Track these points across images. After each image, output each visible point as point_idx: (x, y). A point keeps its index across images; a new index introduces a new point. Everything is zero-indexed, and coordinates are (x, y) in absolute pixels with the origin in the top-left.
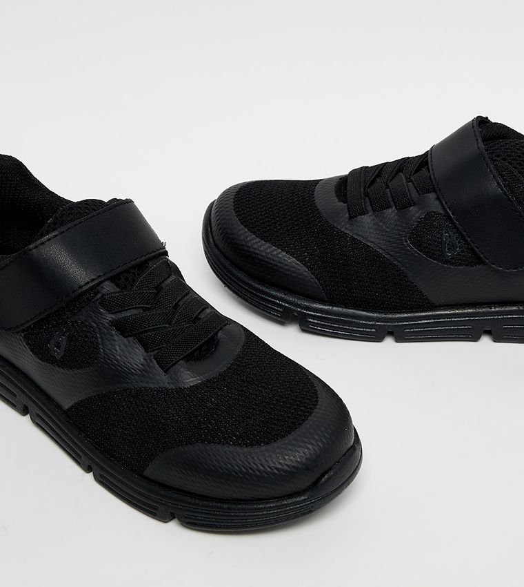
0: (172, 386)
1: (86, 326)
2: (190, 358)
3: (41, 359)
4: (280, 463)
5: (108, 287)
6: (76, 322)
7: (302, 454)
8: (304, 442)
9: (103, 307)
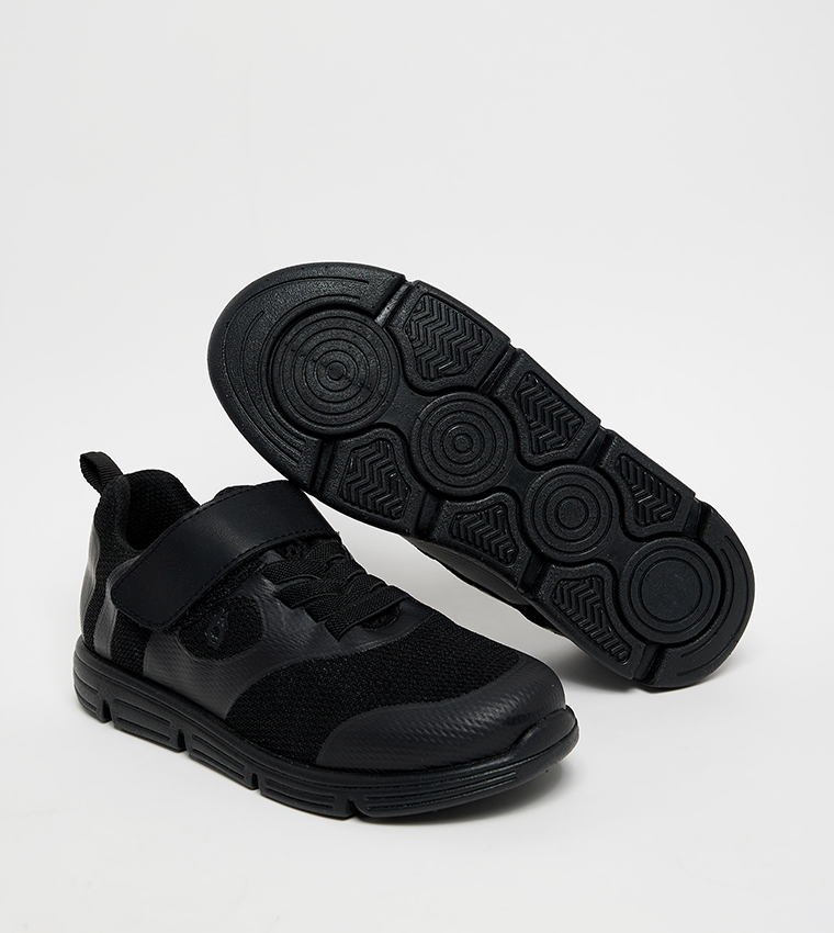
0: (347, 652)
1: (248, 601)
2: (367, 624)
3: (196, 655)
4: (478, 722)
5: (272, 557)
6: (236, 598)
7: (503, 710)
8: (506, 697)
9: (267, 578)
